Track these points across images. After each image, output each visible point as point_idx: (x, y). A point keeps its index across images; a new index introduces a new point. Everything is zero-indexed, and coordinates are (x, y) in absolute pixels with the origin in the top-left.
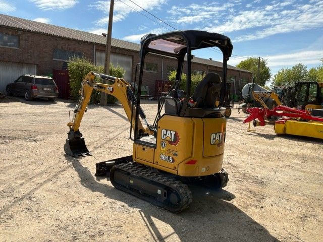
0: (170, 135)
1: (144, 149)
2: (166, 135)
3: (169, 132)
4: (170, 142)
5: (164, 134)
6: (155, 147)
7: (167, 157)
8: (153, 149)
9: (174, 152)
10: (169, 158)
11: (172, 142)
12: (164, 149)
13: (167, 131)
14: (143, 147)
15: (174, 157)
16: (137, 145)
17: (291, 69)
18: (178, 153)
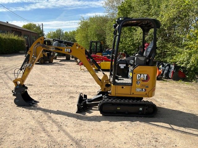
0: (144, 77)
1: (123, 87)
2: (140, 77)
3: (142, 75)
4: (143, 81)
5: (139, 77)
6: (131, 85)
7: (141, 89)
8: (130, 86)
9: (146, 86)
10: (142, 89)
11: (145, 80)
12: (139, 85)
13: (141, 75)
14: (122, 86)
15: (146, 88)
16: (117, 86)
17: (55, 31)
18: (148, 86)
